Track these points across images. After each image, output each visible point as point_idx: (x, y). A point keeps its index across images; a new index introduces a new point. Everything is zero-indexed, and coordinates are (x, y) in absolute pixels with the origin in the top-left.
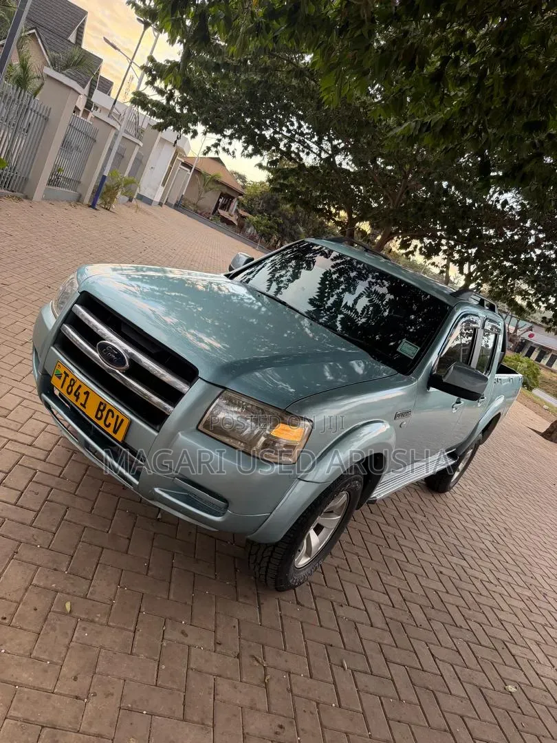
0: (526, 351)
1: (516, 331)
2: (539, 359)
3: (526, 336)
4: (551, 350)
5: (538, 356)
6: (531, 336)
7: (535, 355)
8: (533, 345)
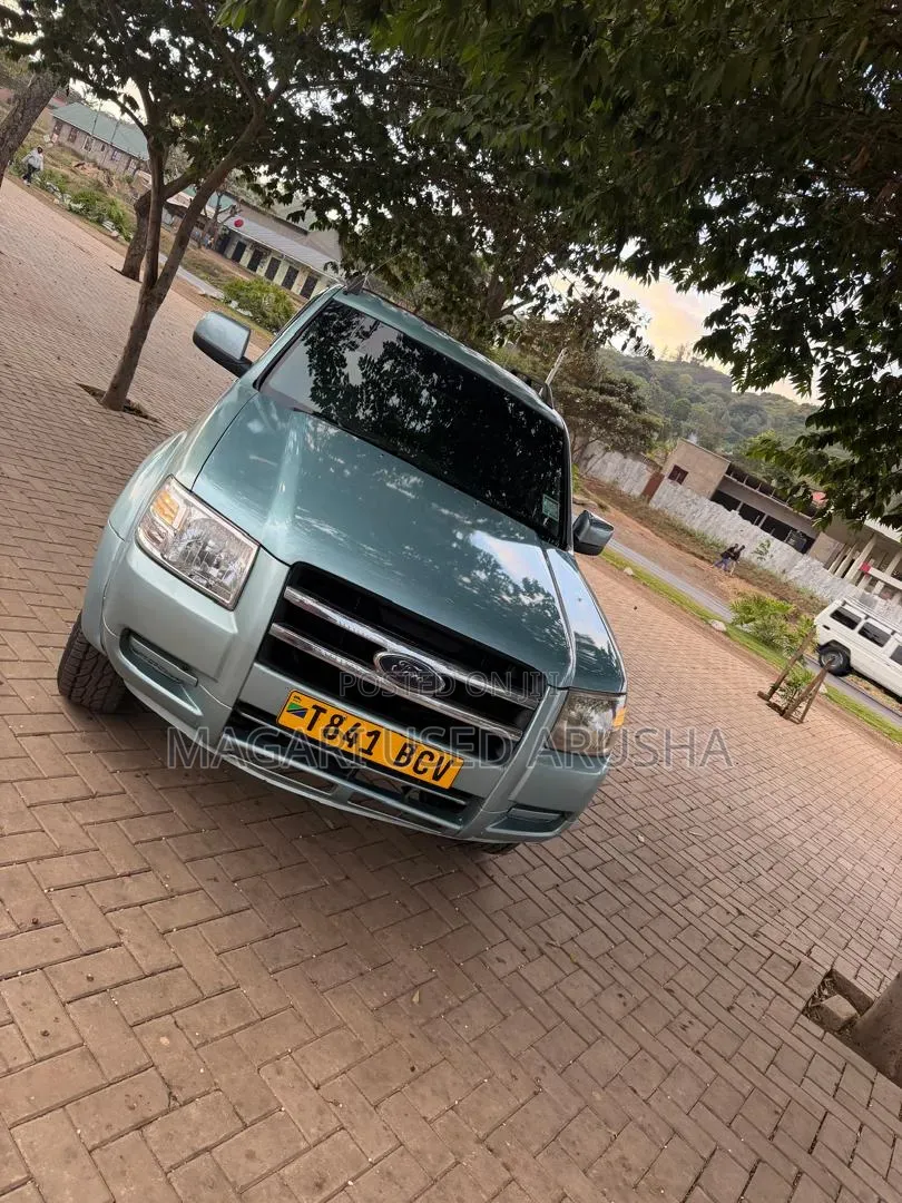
0: (231, 251)
1: (215, 217)
2: (253, 266)
3: (230, 224)
4: (270, 251)
5: (252, 260)
6: (238, 224)
7: (246, 259)
8: (242, 240)
